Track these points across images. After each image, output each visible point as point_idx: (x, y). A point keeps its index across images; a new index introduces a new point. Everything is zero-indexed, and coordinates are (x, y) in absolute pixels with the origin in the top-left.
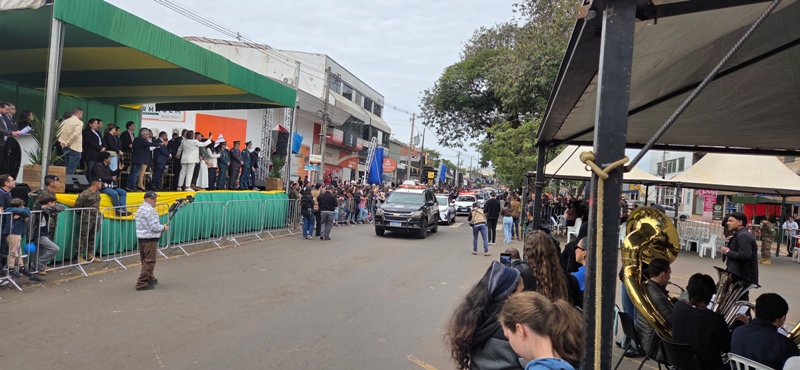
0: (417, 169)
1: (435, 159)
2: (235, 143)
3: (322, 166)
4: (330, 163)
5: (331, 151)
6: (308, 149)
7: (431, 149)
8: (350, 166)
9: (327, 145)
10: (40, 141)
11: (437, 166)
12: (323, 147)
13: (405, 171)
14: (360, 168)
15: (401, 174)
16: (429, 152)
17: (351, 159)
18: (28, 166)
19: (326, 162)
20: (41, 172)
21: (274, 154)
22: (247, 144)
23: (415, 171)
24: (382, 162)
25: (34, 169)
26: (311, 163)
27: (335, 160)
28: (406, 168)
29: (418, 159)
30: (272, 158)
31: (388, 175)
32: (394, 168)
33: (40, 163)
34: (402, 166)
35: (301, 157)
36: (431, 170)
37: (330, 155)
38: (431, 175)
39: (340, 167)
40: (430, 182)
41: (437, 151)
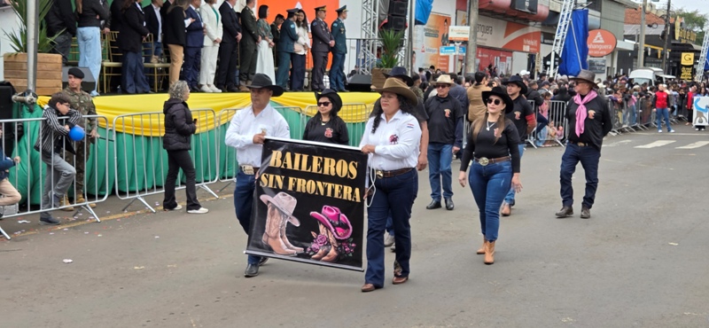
0: (660, 50)
1: (697, 29)
2: (317, 10)
3: (472, 48)
4: (489, 44)
5: (488, 22)
6: (447, 21)
7: (688, 10)
8: (526, 48)
9: (482, 12)
10: (23, 13)
11: (700, 42)
12: (474, 14)
13: (635, 52)
14: (545, 50)
15: (627, 60)
16: (681, 16)
17: (527, 36)
18: (9, 56)
19: (480, 42)
20: (27, 63)
21: (384, 27)
22: (340, 12)
23: (655, 53)
24: (586, 36)
25: (20, 59)
26: (452, 42)
27: (497, 39)
28: (636, 48)
29: (658, 30)
30: (381, 33)
31: (599, 61)
32: (611, 47)
33: (25, 49)
34: (628, 45)
35: (436, 36)
36: (688, 49)
37: (487, 30)
38: (687, 58)
39: (507, 51)
40: (686, 74)
41: (701, 13)
